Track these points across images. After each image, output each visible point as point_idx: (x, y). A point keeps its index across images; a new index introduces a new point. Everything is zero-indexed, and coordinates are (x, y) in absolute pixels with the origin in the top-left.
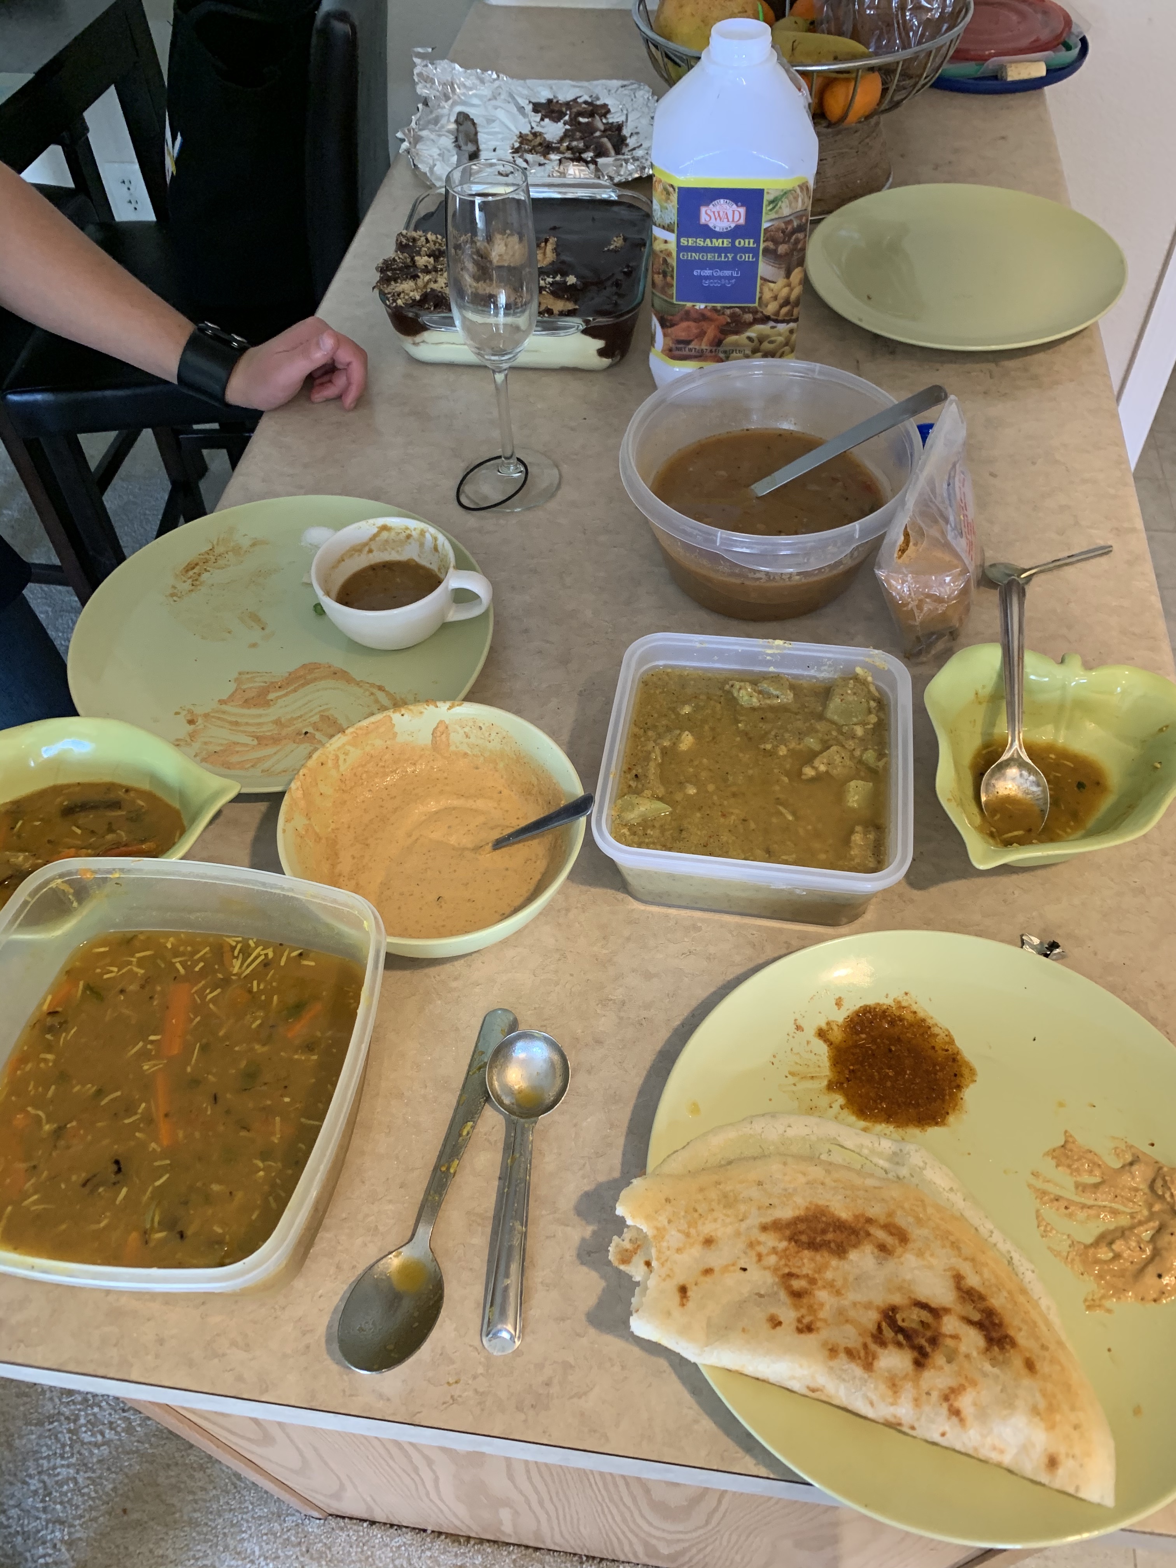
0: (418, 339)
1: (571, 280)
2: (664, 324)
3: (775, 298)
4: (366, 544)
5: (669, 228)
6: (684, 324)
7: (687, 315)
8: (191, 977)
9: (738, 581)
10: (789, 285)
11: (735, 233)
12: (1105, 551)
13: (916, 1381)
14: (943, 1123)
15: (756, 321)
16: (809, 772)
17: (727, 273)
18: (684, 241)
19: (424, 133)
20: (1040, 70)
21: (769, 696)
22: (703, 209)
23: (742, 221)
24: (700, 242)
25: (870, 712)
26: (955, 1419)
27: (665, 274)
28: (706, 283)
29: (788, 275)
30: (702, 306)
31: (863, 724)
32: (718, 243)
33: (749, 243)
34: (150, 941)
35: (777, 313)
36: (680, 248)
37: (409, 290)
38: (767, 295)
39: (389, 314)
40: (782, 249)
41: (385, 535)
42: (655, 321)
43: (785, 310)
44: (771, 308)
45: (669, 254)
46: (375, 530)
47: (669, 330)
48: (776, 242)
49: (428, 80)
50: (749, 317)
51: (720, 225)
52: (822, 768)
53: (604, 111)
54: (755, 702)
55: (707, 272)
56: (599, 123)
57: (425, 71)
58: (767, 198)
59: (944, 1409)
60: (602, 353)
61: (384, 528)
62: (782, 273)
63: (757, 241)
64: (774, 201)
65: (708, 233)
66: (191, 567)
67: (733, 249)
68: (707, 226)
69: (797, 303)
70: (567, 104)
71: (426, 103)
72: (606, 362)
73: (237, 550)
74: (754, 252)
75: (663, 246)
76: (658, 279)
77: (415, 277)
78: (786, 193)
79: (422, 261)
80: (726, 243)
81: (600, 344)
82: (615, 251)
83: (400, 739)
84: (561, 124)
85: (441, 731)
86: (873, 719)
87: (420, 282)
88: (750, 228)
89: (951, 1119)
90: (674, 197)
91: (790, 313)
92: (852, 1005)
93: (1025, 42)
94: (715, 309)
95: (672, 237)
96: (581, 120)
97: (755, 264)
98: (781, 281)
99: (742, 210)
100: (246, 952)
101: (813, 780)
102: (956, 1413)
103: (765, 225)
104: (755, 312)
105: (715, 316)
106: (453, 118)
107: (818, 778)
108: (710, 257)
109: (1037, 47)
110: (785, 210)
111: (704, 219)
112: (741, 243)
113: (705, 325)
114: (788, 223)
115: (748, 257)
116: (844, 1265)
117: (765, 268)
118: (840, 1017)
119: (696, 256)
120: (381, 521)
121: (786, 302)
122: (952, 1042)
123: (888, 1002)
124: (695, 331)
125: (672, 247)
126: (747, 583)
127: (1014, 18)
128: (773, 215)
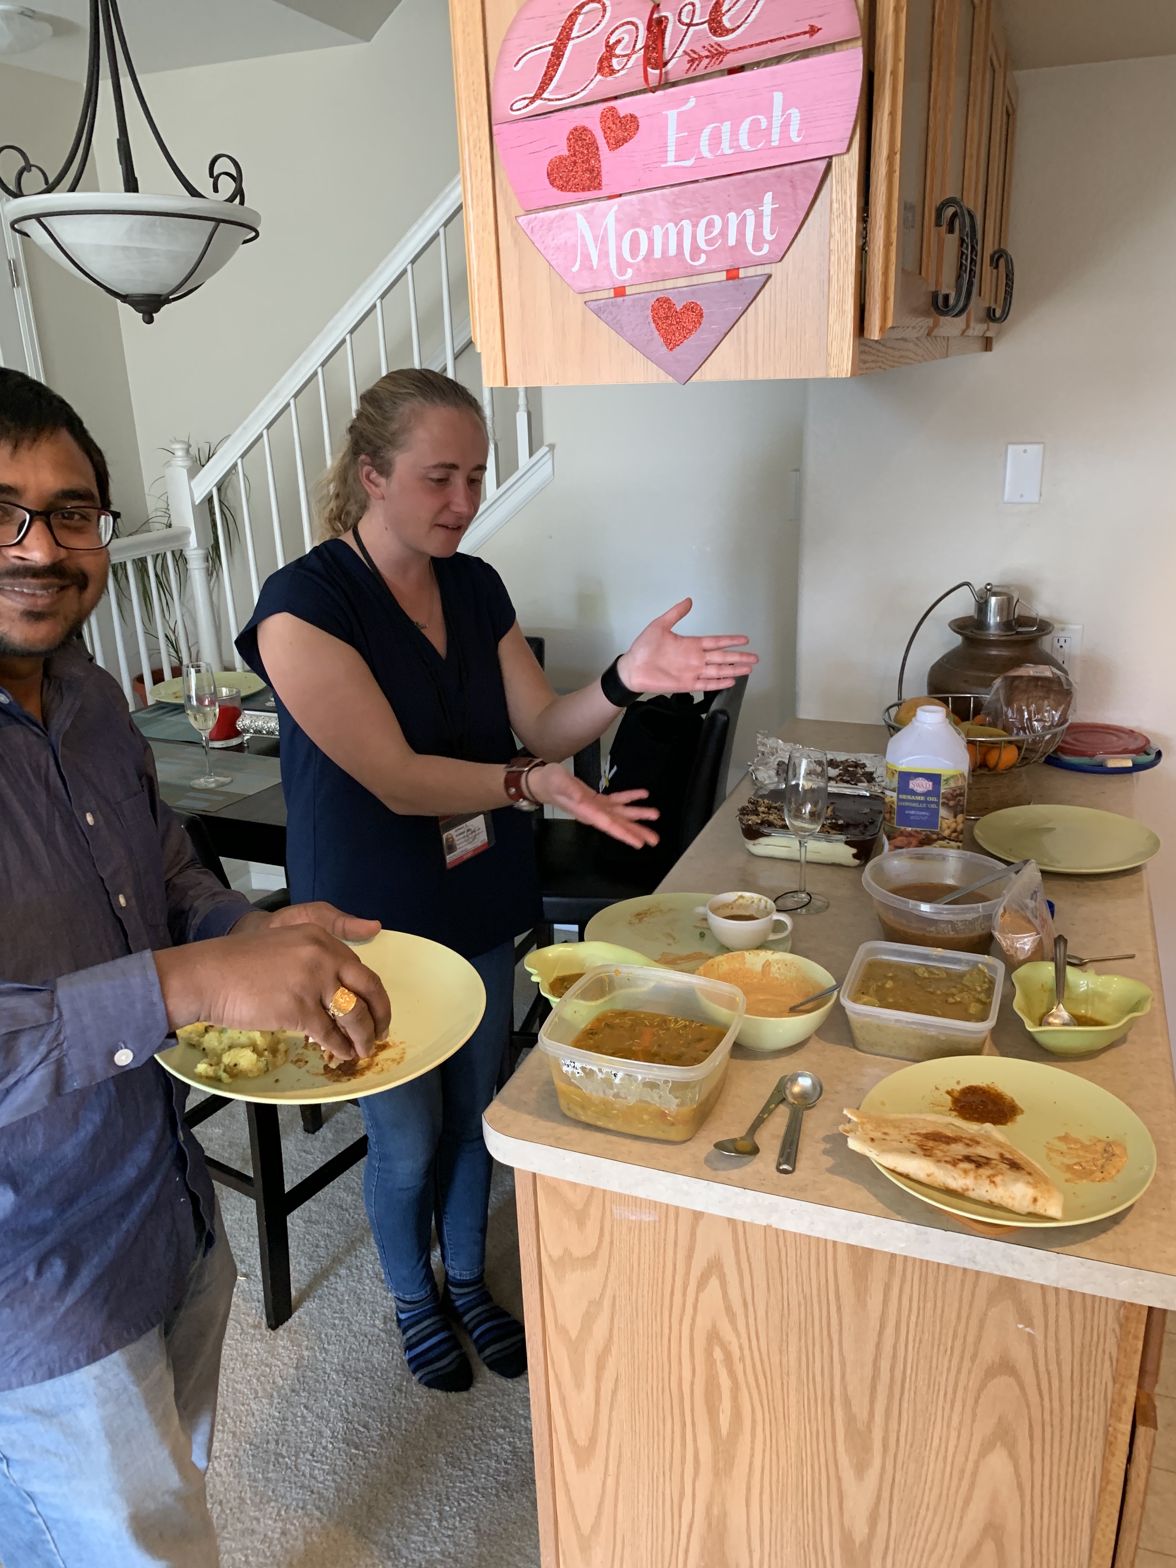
0: (756, 842)
1: (841, 822)
2: (889, 838)
3: (949, 828)
4: (731, 904)
5: (893, 790)
6: (900, 838)
7: (902, 834)
8: (652, 1026)
9: (921, 933)
10: (956, 822)
11: (927, 794)
12: (1132, 957)
13: (976, 1172)
14: (1004, 1124)
15: (939, 839)
16: (951, 1000)
17: (923, 813)
18: (901, 796)
19: (760, 768)
20: (1129, 764)
21: (934, 974)
22: (911, 782)
23: (931, 789)
24: (909, 797)
25: (985, 982)
26: (992, 1185)
27: (891, 813)
28: (912, 818)
29: (955, 817)
30: (910, 829)
31: (981, 987)
32: (918, 798)
33: (934, 799)
34: (633, 1014)
35: (950, 836)
36: (899, 800)
37: (754, 819)
38: (945, 826)
39: (743, 829)
40: (952, 803)
41: (741, 901)
42: (885, 838)
43: (954, 835)
44: (946, 833)
45: (893, 803)
46: (736, 897)
47: (892, 841)
48: (949, 800)
49: (764, 745)
50: (935, 836)
51: (919, 790)
52: (958, 999)
53: (864, 766)
54: (926, 975)
55: (913, 812)
56: (860, 771)
57: (763, 741)
58: (943, 778)
59: (988, 1181)
60: (855, 856)
61: (741, 897)
62: (952, 815)
63: (938, 798)
64: (947, 780)
65: (914, 792)
66: (638, 915)
67: (926, 802)
68: (912, 790)
69: (961, 832)
70: (842, 762)
71: (763, 754)
72: (857, 862)
73: (661, 911)
74: (937, 803)
75: (890, 799)
76: (887, 816)
77: (758, 815)
78: (952, 777)
79: (761, 809)
80: (922, 798)
81: (854, 851)
82: (865, 814)
83: (747, 966)
84: (837, 770)
85: (767, 964)
86: (986, 986)
87: (760, 817)
88: (935, 792)
89: (1009, 1124)
90: (897, 775)
91: (957, 837)
92: (965, 1084)
93: (1120, 749)
94: (917, 832)
95: (895, 794)
96: (850, 769)
97: (937, 811)
98: (952, 819)
99: (931, 783)
100: (676, 1022)
101: (953, 1003)
102: (994, 1182)
103: (942, 791)
104: (938, 834)
105: (916, 834)
106: (776, 763)
107: (956, 1003)
108: (914, 805)
109: (1126, 751)
110: (952, 784)
111: (911, 786)
112: (930, 799)
113: (911, 839)
114: (954, 790)
115: (933, 806)
116: (948, 1147)
117: (943, 812)
118: (959, 1088)
119: (907, 804)
120: (740, 893)
121: (955, 831)
122: (1014, 1101)
123: (984, 1085)
124: (906, 842)
125: (895, 799)
126: (927, 934)
127: (1115, 739)
128: (946, 787)
